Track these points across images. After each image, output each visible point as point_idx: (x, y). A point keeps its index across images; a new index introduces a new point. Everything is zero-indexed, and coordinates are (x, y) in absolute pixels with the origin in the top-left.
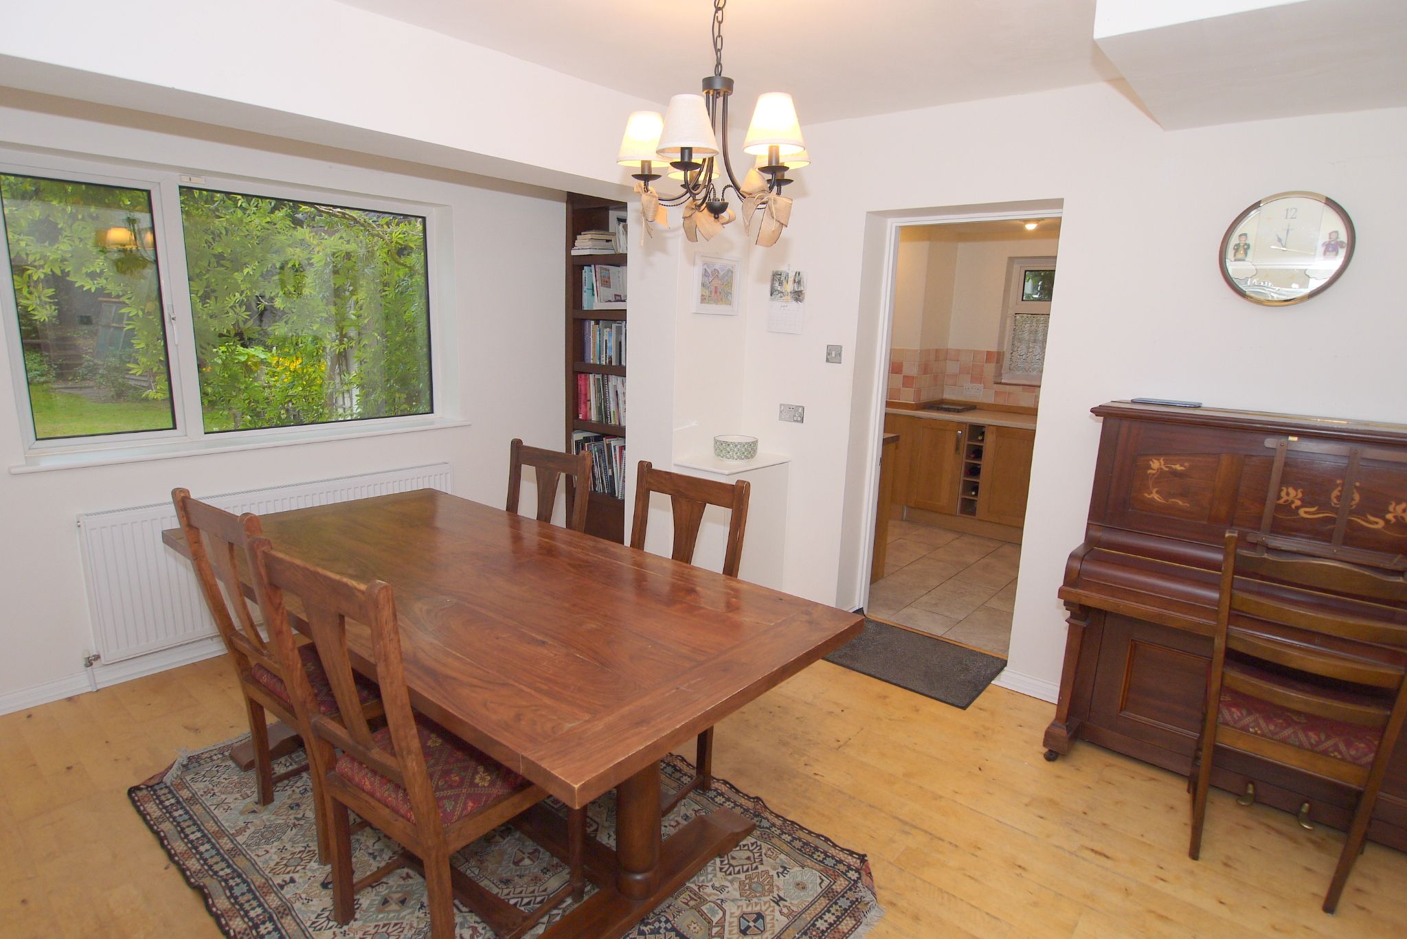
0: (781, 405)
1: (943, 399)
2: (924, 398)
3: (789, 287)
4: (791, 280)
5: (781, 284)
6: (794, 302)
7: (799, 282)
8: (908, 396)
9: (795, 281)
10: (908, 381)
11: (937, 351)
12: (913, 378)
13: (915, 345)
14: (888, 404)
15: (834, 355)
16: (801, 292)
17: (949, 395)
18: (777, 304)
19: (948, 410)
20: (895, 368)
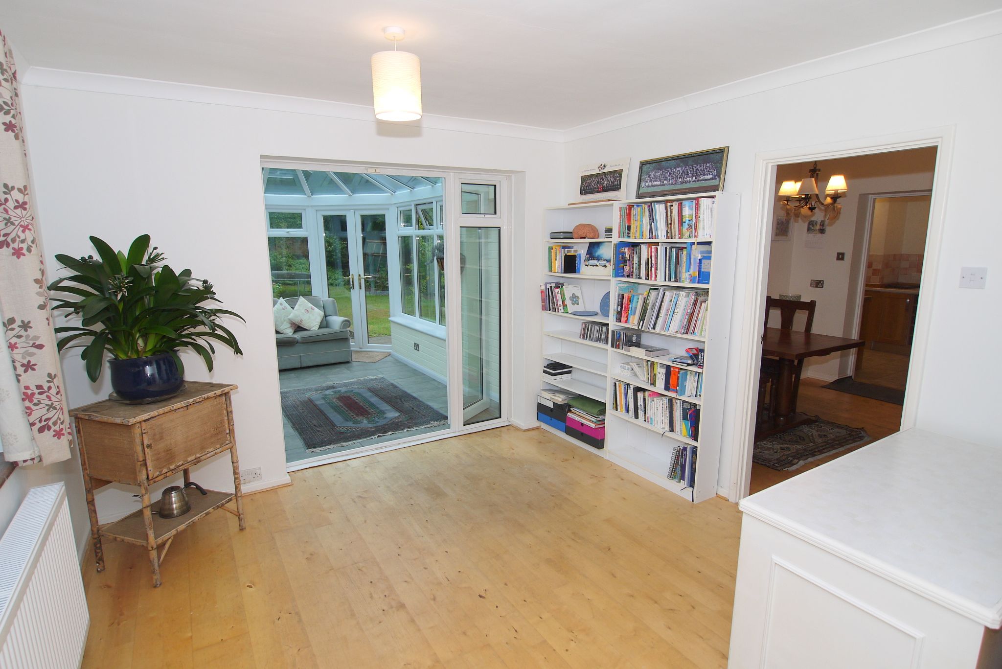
0: (811, 280)
1: (898, 283)
2: (886, 281)
3: (818, 227)
4: (819, 224)
5: (813, 226)
6: (820, 234)
7: (823, 225)
8: (876, 280)
9: (820, 225)
10: (876, 272)
11: (895, 255)
12: (879, 270)
13: (880, 253)
14: (867, 285)
15: (841, 257)
16: (824, 229)
17: (902, 280)
18: (811, 235)
19: (902, 288)
20: (869, 265)
